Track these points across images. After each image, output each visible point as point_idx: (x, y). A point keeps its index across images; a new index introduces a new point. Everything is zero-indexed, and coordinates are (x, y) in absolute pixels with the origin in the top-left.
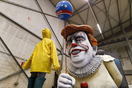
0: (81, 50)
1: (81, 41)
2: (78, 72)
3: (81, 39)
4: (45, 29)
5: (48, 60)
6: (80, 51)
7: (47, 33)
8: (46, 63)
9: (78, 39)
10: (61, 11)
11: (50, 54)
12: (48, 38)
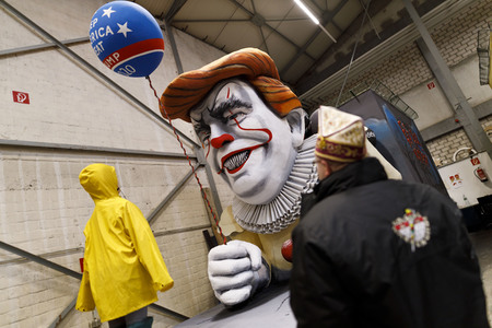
0: (248, 151)
1: (239, 118)
2: (265, 219)
3: (236, 110)
4: (86, 171)
5: (133, 273)
6: (248, 155)
7: (98, 183)
8: (131, 286)
9: (227, 114)
10: (116, 55)
11: (134, 253)
12: (109, 196)
